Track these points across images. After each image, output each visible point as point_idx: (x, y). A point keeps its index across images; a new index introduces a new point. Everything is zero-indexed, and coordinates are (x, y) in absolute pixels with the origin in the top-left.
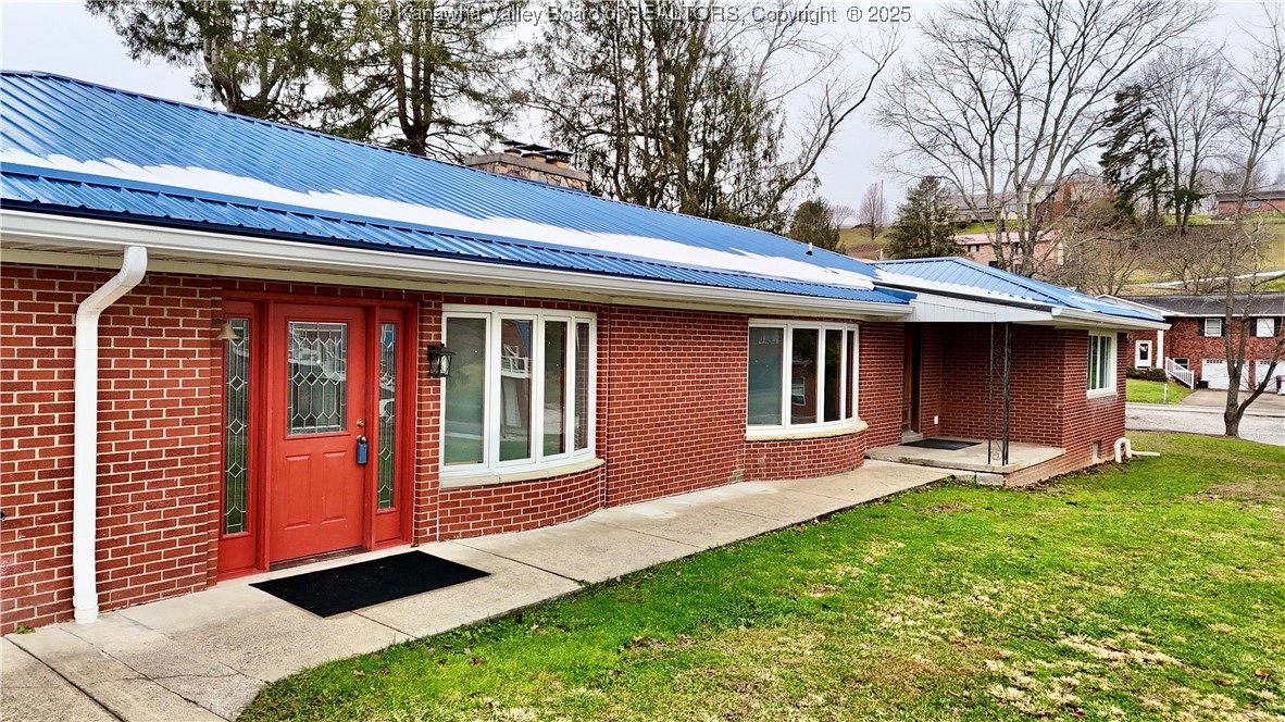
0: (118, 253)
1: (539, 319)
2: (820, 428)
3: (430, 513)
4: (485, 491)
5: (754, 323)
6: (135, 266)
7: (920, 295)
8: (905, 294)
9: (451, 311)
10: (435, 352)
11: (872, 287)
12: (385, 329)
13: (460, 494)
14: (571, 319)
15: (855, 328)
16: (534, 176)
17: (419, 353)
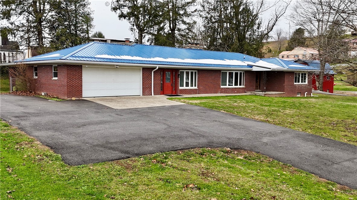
0: (156, 67)
1: (190, 71)
2: (238, 86)
3: (179, 92)
4: (184, 90)
5: (222, 71)
6: (157, 68)
7: (254, 66)
8: (251, 66)
9: (180, 71)
10: (179, 75)
11: (247, 65)
12: (174, 73)
13: (181, 90)
14: (194, 71)
15: (244, 72)
16: (193, 48)
17: (177, 75)
